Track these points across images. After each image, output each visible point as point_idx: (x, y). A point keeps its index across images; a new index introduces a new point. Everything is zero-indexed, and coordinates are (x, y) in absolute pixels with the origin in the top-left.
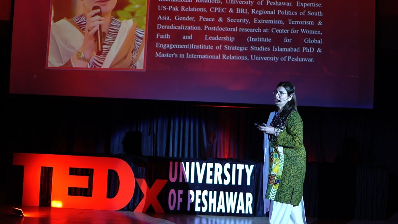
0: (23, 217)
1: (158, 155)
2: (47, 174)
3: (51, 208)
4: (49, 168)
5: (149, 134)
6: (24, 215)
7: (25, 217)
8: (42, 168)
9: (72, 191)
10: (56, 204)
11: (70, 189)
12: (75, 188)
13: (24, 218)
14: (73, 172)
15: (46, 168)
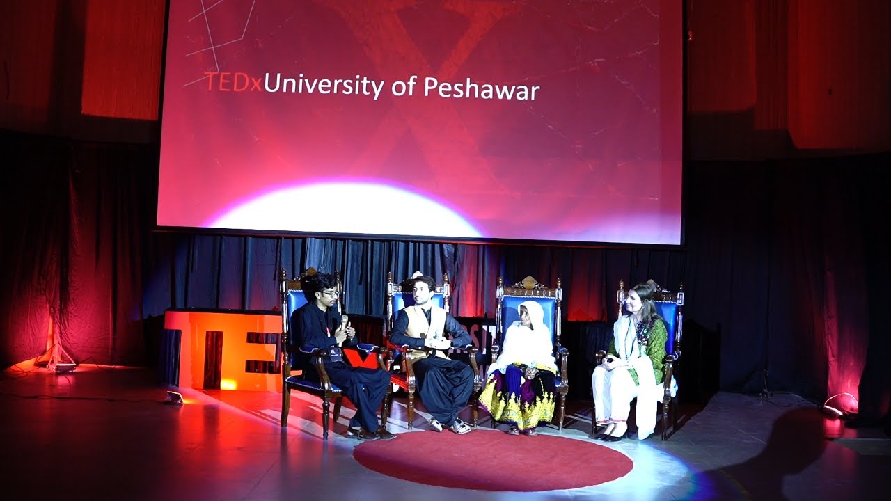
0: (181, 404)
1: (374, 313)
2: (215, 341)
3: (221, 392)
4: (217, 332)
5: (360, 283)
6: (185, 402)
7: (186, 404)
8: (208, 332)
9: (252, 366)
10: (227, 384)
11: (248, 363)
12: (256, 362)
13: (183, 407)
14: (254, 338)
15: (213, 332)
